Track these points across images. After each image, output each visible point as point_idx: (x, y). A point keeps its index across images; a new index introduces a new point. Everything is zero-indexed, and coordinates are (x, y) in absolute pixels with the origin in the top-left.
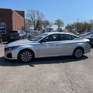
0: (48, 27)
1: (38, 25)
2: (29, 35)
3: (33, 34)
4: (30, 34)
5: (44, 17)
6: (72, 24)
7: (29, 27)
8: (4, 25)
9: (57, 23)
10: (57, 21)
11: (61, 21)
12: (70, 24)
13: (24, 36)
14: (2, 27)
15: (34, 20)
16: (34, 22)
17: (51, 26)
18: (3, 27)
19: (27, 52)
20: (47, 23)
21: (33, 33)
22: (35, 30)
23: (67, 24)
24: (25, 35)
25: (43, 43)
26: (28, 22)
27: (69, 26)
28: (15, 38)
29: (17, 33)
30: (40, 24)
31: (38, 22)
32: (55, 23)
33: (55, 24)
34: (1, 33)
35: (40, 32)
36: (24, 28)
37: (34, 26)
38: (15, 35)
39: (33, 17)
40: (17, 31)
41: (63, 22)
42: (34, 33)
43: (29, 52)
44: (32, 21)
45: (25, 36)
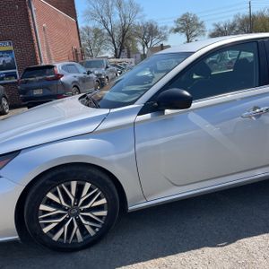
0: (155, 42)
1: (124, 41)
2: (97, 75)
3: (111, 71)
4: (102, 71)
5: (139, 14)
6: (231, 21)
7: (99, 50)
8: (9, 52)
9: (180, 26)
10: (181, 20)
11: (195, 18)
12: (222, 25)
13: (81, 79)
14: (3, 59)
15: (110, 27)
16: (111, 34)
17: (165, 38)
18: (8, 59)
19: (74, 184)
20: (151, 31)
21: (112, 68)
22: (117, 56)
23: (215, 25)
24: (82, 75)
25: (168, 111)
26: (92, 35)
27: (220, 29)
28: (48, 92)
29: (54, 73)
30: (128, 38)
31: (124, 31)
32: (175, 27)
33: (177, 30)
34: (2, 79)
35: (132, 60)
36: (79, 52)
37: (111, 46)
38: (48, 80)
39: (106, 18)
40: (52, 67)
41: (199, 22)
42: (115, 65)
43: (88, 186)
44: (106, 31)
45: (84, 80)
